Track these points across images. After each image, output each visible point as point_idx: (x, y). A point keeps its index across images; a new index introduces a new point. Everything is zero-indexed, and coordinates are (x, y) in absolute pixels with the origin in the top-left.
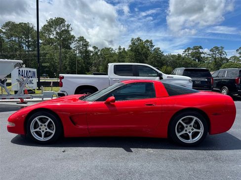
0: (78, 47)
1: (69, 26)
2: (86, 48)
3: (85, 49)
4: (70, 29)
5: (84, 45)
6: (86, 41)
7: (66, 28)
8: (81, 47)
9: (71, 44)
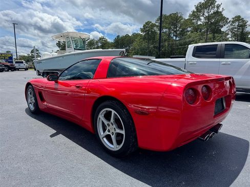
0: (232, 29)
1: (220, 6)
2: (243, 29)
3: (241, 30)
4: (220, 10)
5: (241, 26)
6: (243, 21)
7: (216, 9)
8: (236, 30)
9: (222, 27)
